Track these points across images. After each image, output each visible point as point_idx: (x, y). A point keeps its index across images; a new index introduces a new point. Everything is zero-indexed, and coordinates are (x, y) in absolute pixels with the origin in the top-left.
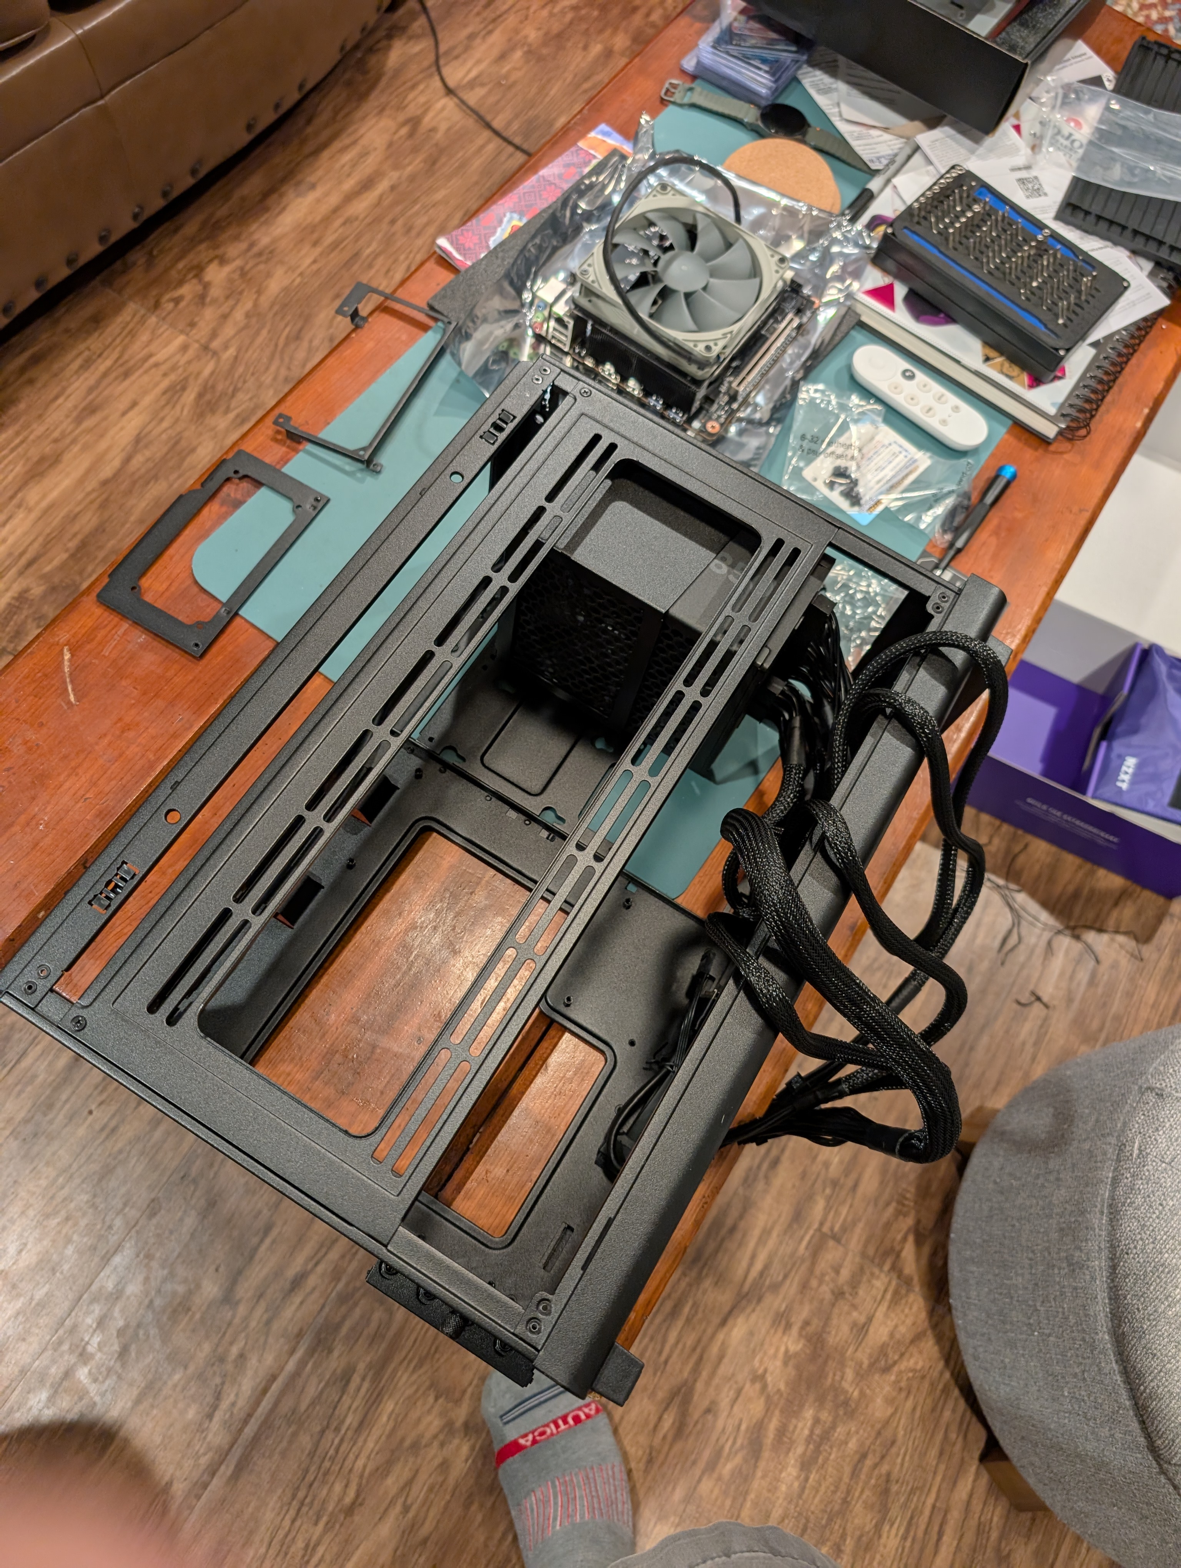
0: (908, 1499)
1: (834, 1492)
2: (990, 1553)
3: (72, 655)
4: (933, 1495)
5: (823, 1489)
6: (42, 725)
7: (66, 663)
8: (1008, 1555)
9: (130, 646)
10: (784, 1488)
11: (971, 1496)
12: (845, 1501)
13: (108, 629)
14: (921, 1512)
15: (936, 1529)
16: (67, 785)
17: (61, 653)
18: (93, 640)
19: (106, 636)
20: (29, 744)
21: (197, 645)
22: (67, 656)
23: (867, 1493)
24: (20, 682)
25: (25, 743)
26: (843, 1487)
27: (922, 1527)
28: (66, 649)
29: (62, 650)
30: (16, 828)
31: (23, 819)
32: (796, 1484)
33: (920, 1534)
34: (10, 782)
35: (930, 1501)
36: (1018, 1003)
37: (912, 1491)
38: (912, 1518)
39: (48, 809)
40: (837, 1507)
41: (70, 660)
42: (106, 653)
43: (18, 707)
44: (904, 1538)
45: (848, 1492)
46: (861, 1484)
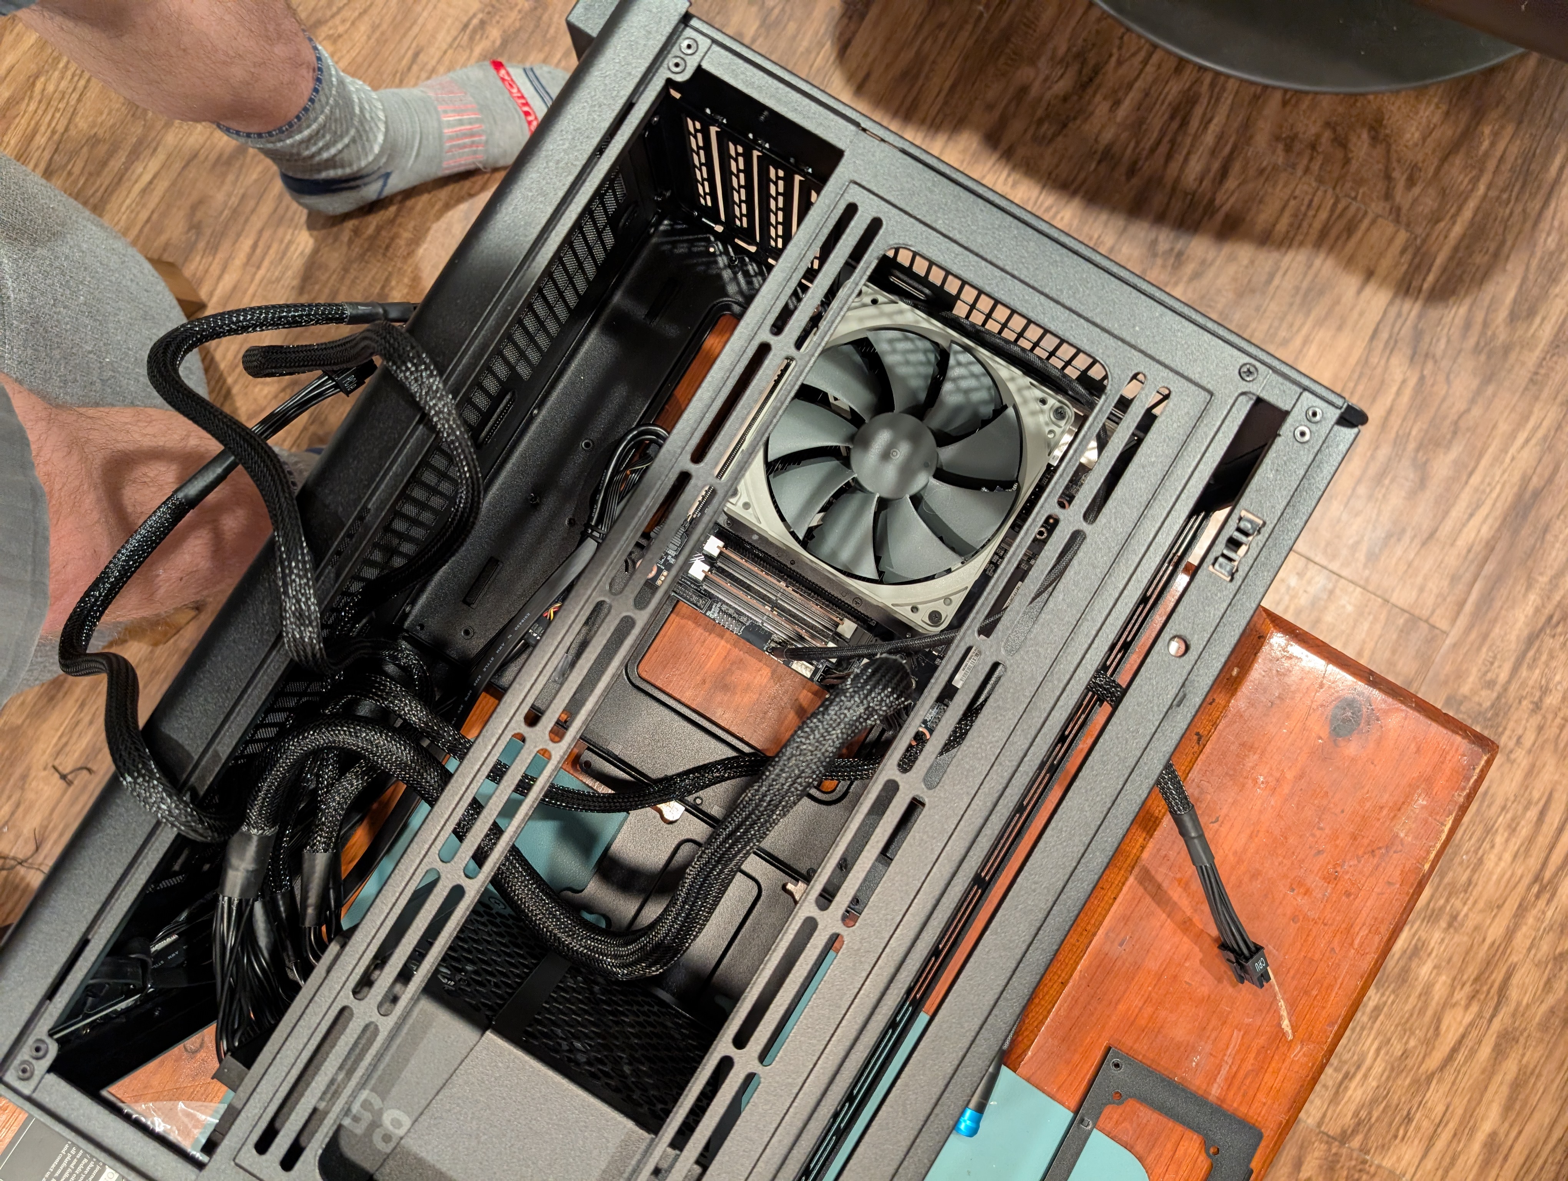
0: (284, 273)
1: (356, 278)
2: (208, 232)
3: (1279, 1025)
4: (258, 277)
5: (368, 280)
6: (1294, 919)
7: (1284, 1013)
8: (189, 230)
9: (1208, 1047)
10: (406, 280)
11: (220, 277)
12: (346, 270)
13: (1242, 1073)
14: (271, 263)
15: (259, 251)
16: (1243, 838)
17: (1294, 1028)
18: (1258, 1053)
19: (1243, 1060)
20: (1302, 890)
21: (1117, 1065)
22: (1286, 1024)
23: (324, 278)
24: (1336, 979)
25: (1307, 892)
26: (347, 282)
27: (272, 251)
28: (1290, 1037)
29: (1294, 1033)
30: (1290, 775)
31: (1286, 789)
32: (393, 283)
33: (275, 246)
34: (1313, 835)
35: (262, 272)
36: (89, 770)
37: (278, 280)
38: (282, 258)
39: (1259, 803)
40: (355, 266)
41: (1280, 1018)
42: (1237, 1036)
43: (1330, 942)
44: (290, 242)
45: (343, 278)
46: (329, 285)
